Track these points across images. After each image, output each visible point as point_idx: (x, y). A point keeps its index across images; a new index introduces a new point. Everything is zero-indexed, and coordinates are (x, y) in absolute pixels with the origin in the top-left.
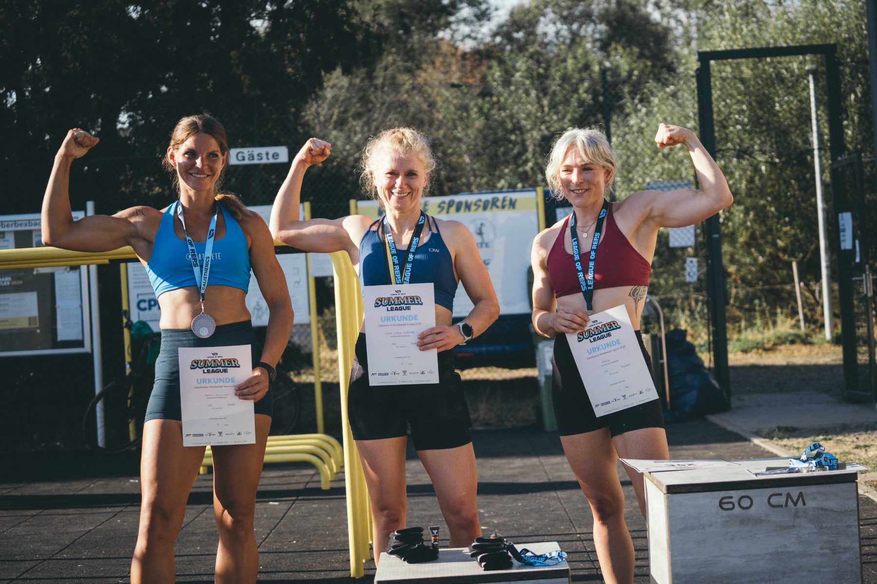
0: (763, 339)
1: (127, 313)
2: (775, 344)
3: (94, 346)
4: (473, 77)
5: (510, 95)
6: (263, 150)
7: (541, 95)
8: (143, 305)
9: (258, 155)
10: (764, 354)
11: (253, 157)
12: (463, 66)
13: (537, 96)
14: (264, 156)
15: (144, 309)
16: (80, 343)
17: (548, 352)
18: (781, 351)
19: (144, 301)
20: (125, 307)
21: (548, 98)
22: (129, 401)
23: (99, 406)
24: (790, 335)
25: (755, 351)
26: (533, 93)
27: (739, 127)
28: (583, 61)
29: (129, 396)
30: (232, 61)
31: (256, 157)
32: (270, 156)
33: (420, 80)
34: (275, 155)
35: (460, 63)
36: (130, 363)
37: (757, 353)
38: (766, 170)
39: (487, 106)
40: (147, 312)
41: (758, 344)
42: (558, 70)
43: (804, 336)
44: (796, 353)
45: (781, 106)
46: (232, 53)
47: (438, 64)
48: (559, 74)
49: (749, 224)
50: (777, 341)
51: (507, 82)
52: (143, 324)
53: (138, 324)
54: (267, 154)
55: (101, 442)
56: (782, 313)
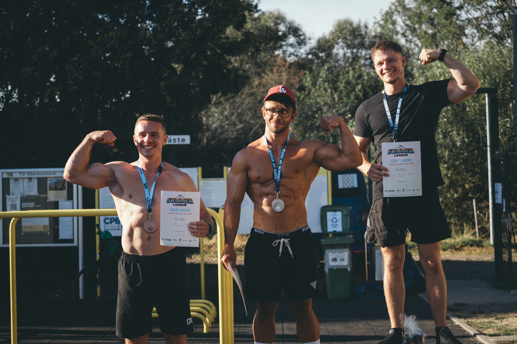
0: (455, 243)
1: (98, 226)
2: (462, 246)
3: (79, 242)
4: (295, 79)
5: (316, 91)
6: (176, 137)
7: (333, 91)
8: (107, 221)
9: (174, 139)
10: (455, 252)
11: (171, 140)
12: (289, 72)
13: (332, 93)
14: (177, 140)
15: (108, 223)
16: (72, 241)
17: (330, 255)
18: (464, 250)
19: (108, 219)
20: (97, 223)
21: (337, 94)
22: (98, 275)
23: (81, 278)
24: (470, 240)
25: (450, 250)
26: (329, 90)
27: (445, 120)
28: (358, 73)
29: (98, 271)
30: (161, 88)
31: (172, 141)
32: (180, 140)
33: (264, 80)
34: (183, 140)
35: (287, 71)
36: (99, 254)
37: (451, 251)
38: (460, 145)
39: (302, 96)
40: (109, 225)
41: (451, 245)
42: (344, 78)
43: (478, 242)
44: (473, 252)
45: (470, 108)
46: (162, 83)
47: (275, 71)
48: (344, 80)
49: (449, 175)
50: (463, 244)
51: (314, 84)
52: (107, 233)
53: (105, 233)
54: (179, 139)
55: (81, 296)
56: (467, 226)
